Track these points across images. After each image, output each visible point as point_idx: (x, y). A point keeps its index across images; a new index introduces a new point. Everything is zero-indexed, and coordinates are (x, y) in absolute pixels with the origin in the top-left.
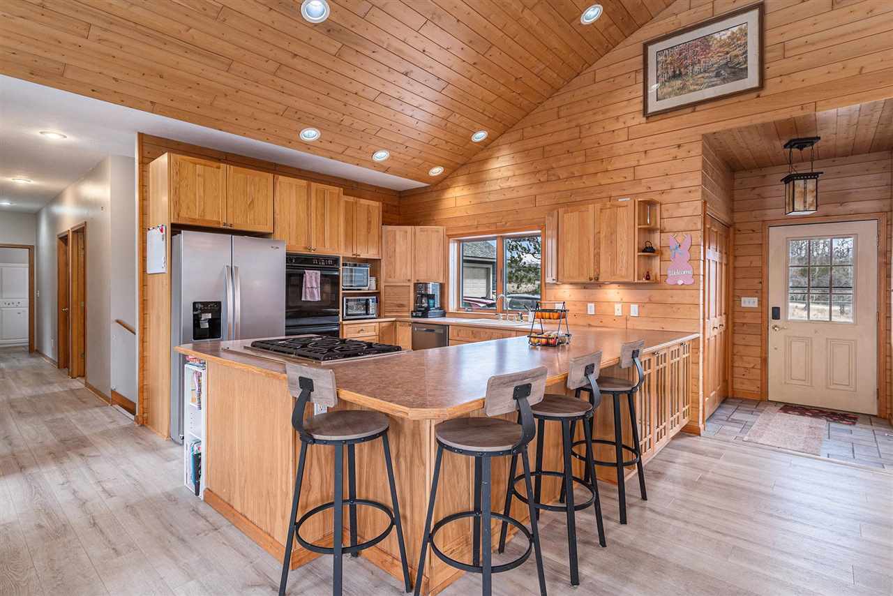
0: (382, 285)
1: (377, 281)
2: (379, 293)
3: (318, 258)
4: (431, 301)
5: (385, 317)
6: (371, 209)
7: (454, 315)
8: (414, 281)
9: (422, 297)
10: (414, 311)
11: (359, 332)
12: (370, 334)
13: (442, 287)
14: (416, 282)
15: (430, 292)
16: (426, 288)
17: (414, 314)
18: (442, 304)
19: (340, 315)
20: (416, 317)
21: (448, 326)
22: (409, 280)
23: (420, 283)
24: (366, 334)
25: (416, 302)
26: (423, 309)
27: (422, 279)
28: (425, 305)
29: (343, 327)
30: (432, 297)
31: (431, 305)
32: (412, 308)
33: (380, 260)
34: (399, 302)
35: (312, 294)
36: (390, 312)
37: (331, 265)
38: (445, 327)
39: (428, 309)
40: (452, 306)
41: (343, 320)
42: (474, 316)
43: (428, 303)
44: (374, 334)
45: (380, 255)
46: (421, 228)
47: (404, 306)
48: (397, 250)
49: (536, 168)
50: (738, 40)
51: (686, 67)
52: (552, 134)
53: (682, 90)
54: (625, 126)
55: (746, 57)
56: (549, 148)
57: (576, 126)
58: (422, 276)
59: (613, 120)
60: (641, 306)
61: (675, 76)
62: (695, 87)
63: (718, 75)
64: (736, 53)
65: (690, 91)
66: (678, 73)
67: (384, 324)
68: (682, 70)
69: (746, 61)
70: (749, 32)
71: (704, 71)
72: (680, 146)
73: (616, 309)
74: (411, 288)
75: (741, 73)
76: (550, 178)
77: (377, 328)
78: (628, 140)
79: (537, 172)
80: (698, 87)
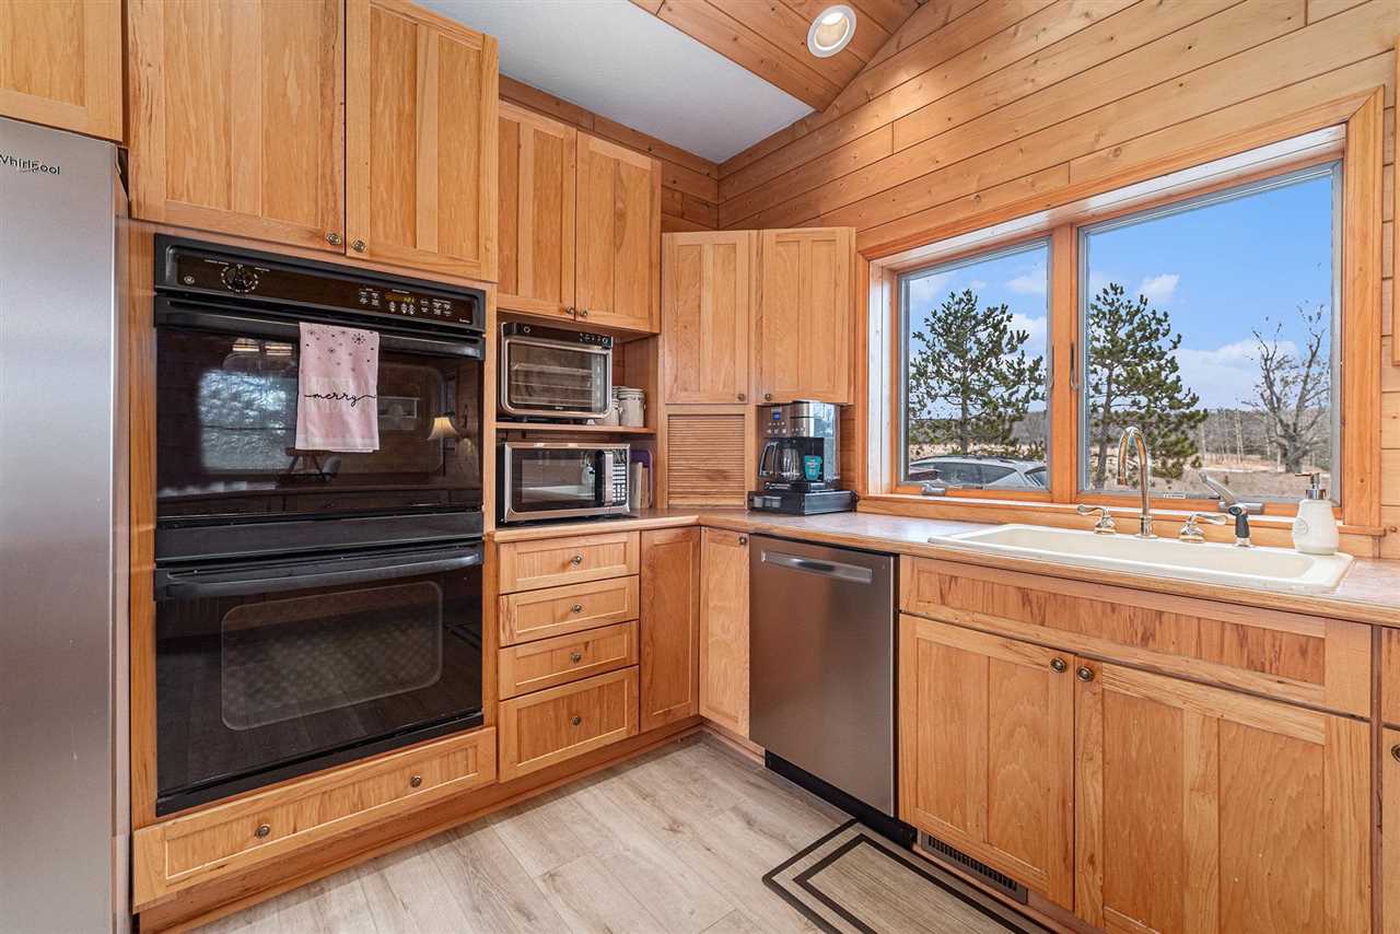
0: (662, 413)
1: (646, 402)
2: (652, 436)
3: (386, 284)
4: (812, 463)
5: (671, 511)
6: (624, 175)
7: (888, 507)
8: (756, 398)
9: (781, 448)
10: (757, 494)
11: (564, 566)
12: (604, 571)
13: (845, 415)
14: (763, 401)
15: (810, 431)
16: (796, 418)
17: (758, 502)
18: (844, 468)
19: (489, 507)
20: (765, 510)
21: (897, 556)
22: (742, 397)
23: (778, 405)
24: (592, 572)
25: (762, 464)
26: (786, 487)
27: (783, 392)
28: (792, 473)
29: (497, 550)
30: (815, 447)
31: (812, 473)
32: (751, 484)
33: (655, 336)
34: (712, 465)
35: (336, 423)
36: (684, 494)
37: (442, 317)
38: (884, 559)
39: (801, 486)
40: (877, 475)
41: (500, 524)
42: (963, 513)
43: (802, 468)
44: (621, 569)
45: (656, 322)
46: (778, 235)
47: (725, 478)
48: (703, 309)
58: (782, 384)
67: (659, 535)
74: (747, 422)
77: (634, 549)
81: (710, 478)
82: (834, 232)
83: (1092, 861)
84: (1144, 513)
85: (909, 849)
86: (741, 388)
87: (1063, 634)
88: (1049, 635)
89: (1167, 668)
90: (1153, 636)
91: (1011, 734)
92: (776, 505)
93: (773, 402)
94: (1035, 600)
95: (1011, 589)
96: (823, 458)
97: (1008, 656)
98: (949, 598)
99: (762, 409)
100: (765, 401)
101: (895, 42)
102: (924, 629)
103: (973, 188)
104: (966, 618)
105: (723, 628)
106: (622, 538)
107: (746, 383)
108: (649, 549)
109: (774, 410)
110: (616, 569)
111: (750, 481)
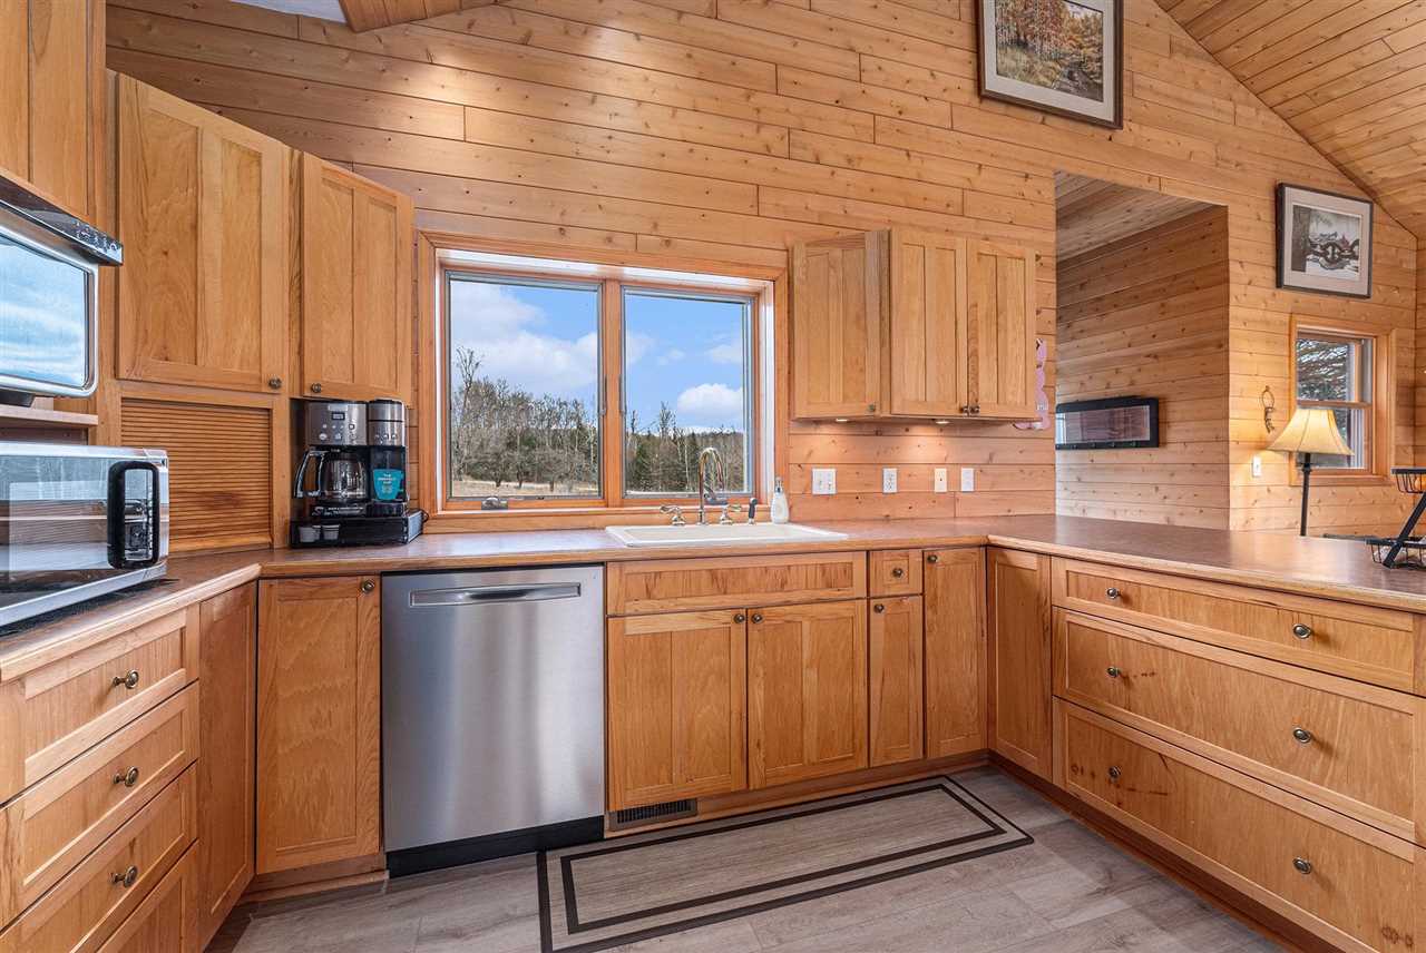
0: (106, 392)
4: (386, 479)
8: (291, 388)
11: (101, 701)
12: (159, 688)
14: (306, 394)
16: (377, 422)
17: (306, 536)
21: (605, 564)
30: (391, 457)
31: (386, 490)
32: (282, 512)
34: (215, 485)
44: (179, 679)
46: (325, 169)
49: (758, 111)
50: (1092, 34)
51: (1033, 37)
52: (795, 40)
53: (1029, 74)
54: (946, 95)
55: (1101, 67)
56: (792, 76)
57: (852, 50)
58: (329, 371)
59: (926, 75)
60: (980, 470)
61: (1020, 44)
62: (1046, 80)
63: (1071, 77)
64: (1089, 52)
65: (1039, 83)
66: (1022, 38)
67: (217, 605)
68: (1028, 37)
69: (1101, 74)
70: (1104, 29)
71: (1056, 60)
72: (1027, 177)
73: (937, 478)
74: (276, 422)
75: (1095, 91)
76: (796, 152)
77: (193, 638)
78: (952, 129)
79: (760, 126)
80: (1049, 83)
81: (209, 506)
82: (393, 196)
83: (758, 745)
84: (702, 508)
85: (601, 839)
86: (271, 371)
87: (740, 596)
88: (728, 600)
89: (795, 600)
90: (786, 582)
91: (705, 683)
92: (332, 535)
93: (320, 397)
94: (719, 576)
95: (704, 572)
96: (404, 472)
97: (705, 625)
98: (655, 592)
99: (299, 408)
100: (308, 393)
101: (466, 16)
102: (634, 626)
103: (555, 217)
104: (671, 605)
105: (315, 722)
106: (180, 621)
107: (279, 363)
108: (209, 633)
109: (332, 407)
110: (176, 677)
111: (283, 508)
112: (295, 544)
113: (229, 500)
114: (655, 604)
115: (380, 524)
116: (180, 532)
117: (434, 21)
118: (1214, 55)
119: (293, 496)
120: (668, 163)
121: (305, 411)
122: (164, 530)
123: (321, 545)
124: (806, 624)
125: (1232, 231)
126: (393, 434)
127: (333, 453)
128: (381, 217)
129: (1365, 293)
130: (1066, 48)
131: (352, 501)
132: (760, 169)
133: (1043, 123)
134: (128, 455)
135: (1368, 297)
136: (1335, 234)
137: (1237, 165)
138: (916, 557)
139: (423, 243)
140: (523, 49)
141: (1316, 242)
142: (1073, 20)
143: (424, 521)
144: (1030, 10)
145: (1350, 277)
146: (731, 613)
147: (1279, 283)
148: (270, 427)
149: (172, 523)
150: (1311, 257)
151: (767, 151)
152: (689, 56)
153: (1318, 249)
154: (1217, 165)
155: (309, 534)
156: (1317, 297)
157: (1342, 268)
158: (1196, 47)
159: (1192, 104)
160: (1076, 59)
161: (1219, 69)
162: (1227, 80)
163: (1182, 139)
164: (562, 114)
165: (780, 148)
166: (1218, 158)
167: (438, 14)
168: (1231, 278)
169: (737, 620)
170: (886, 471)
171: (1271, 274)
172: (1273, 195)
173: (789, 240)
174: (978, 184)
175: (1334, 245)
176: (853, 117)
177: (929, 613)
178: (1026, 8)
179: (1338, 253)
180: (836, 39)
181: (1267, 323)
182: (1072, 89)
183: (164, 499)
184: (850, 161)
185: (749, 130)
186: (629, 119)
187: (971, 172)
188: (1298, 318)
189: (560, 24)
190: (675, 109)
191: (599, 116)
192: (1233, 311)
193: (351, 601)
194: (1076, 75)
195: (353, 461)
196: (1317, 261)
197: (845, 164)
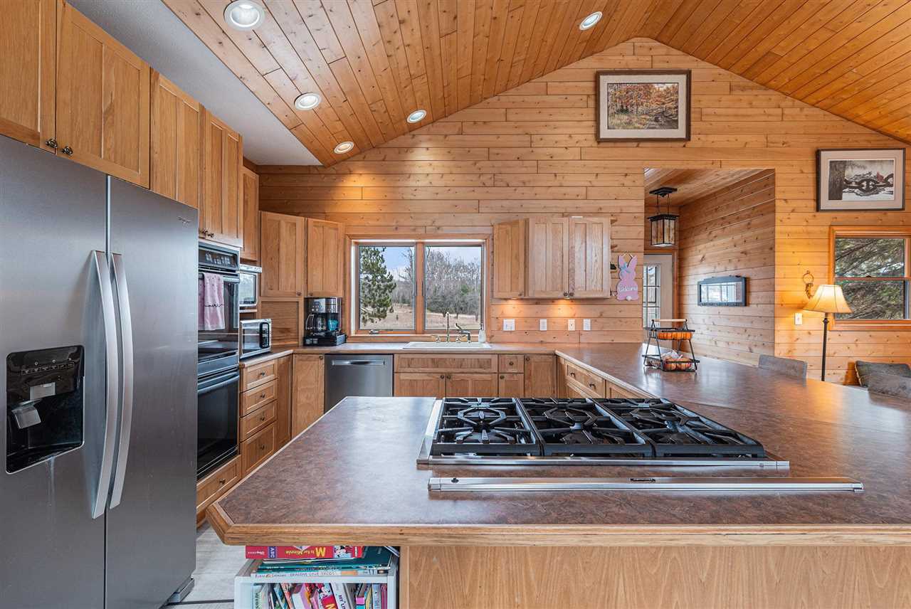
8: (305, 295)
10: (307, 338)
12: (269, 378)
16: (329, 305)
19: (238, 353)
21: (393, 355)
22: (298, 294)
23: (311, 298)
24: (265, 378)
25: (307, 325)
26: (322, 334)
27: (313, 292)
28: (323, 328)
29: (242, 373)
34: (283, 326)
35: (215, 318)
46: (314, 222)
47: (289, 332)
48: (281, 250)
49: (480, 169)
50: (671, 96)
51: (632, 106)
52: (498, 136)
53: (629, 124)
54: (577, 145)
55: (677, 111)
56: (496, 151)
57: (527, 134)
58: (316, 288)
59: (566, 138)
60: (594, 320)
61: (623, 111)
62: (639, 125)
63: (656, 120)
64: (670, 105)
65: (635, 128)
66: (625, 108)
67: (282, 360)
68: (629, 107)
69: (677, 115)
70: (679, 92)
71: (646, 114)
72: (626, 175)
73: (569, 325)
74: (300, 305)
75: (673, 124)
76: (498, 183)
77: (276, 367)
78: (581, 160)
79: (481, 175)
80: (641, 126)
81: (282, 332)
82: (337, 225)
84: (448, 336)
86: (298, 290)
87: (443, 369)
88: (439, 370)
89: (466, 371)
90: (462, 365)
92: (315, 342)
93: (313, 296)
94: (435, 361)
95: (429, 359)
96: (338, 321)
97: (429, 378)
98: (411, 365)
99: (307, 300)
100: (309, 296)
101: (362, 156)
102: (403, 376)
103: (394, 224)
104: (416, 370)
105: (307, 398)
106: (273, 362)
107: (300, 287)
108: (280, 366)
109: (316, 300)
110: (272, 376)
111: (302, 333)
112: (305, 345)
113: (287, 330)
114: (411, 370)
115: (329, 340)
116: (274, 340)
117: (352, 159)
118: (765, 85)
119: (305, 329)
120: (439, 197)
121: (309, 302)
122: (270, 339)
123: (312, 345)
124: (470, 382)
125: (778, 183)
126: (334, 309)
127: (317, 315)
128: (332, 232)
129: (901, 207)
130: (654, 106)
131: (322, 331)
132: (479, 193)
133: (638, 146)
134: (262, 321)
135: (903, 209)
136: (870, 173)
137: (783, 144)
138: (521, 358)
139: (348, 239)
140: (383, 162)
141: (851, 180)
142: (659, 91)
143: (346, 338)
144: (630, 93)
145: (885, 198)
146: (440, 375)
147: (818, 209)
148: (298, 307)
149: (272, 337)
150: (847, 190)
151: (484, 185)
152: (449, 152)
153: (854, 184)
154: (767, 147)
155: (308, 342)
156: (855, 214)
157: (877, 193)
158: (751, 84)
159: (749, 116)
160: (660, 110)
161: (771, 92)
162: (775, 96)
163: (738, 137)
164: (399, 184)
165: (490, 183)
166: (767, 142)
167: (353, 156)
168: (776, 210)
169: (442, 377)
170: (541, 320)
171: (813, 204)
172: (815, 156)
173: (493, 222)
174: (595, 183)
175: (868, 181)
176: (527, 163)
177: (527, 381)
178: (627, 93)
179: (871, 185)
180: (520, 131)
181: (808, 233)
182: (657, 127)
183: (270, 330)
184: (524, 183)
185: (475, 178)
186: (424, 182)
187: (592, 178)
188: (835, 228)
189: (397, 150)
190: (443, 174)
191: (412, 183)
192: (778, 229)
193: (316, 362)
194: (660, 119)
195: (322, 317)
196: (853, 192)
197: (521, 184)
